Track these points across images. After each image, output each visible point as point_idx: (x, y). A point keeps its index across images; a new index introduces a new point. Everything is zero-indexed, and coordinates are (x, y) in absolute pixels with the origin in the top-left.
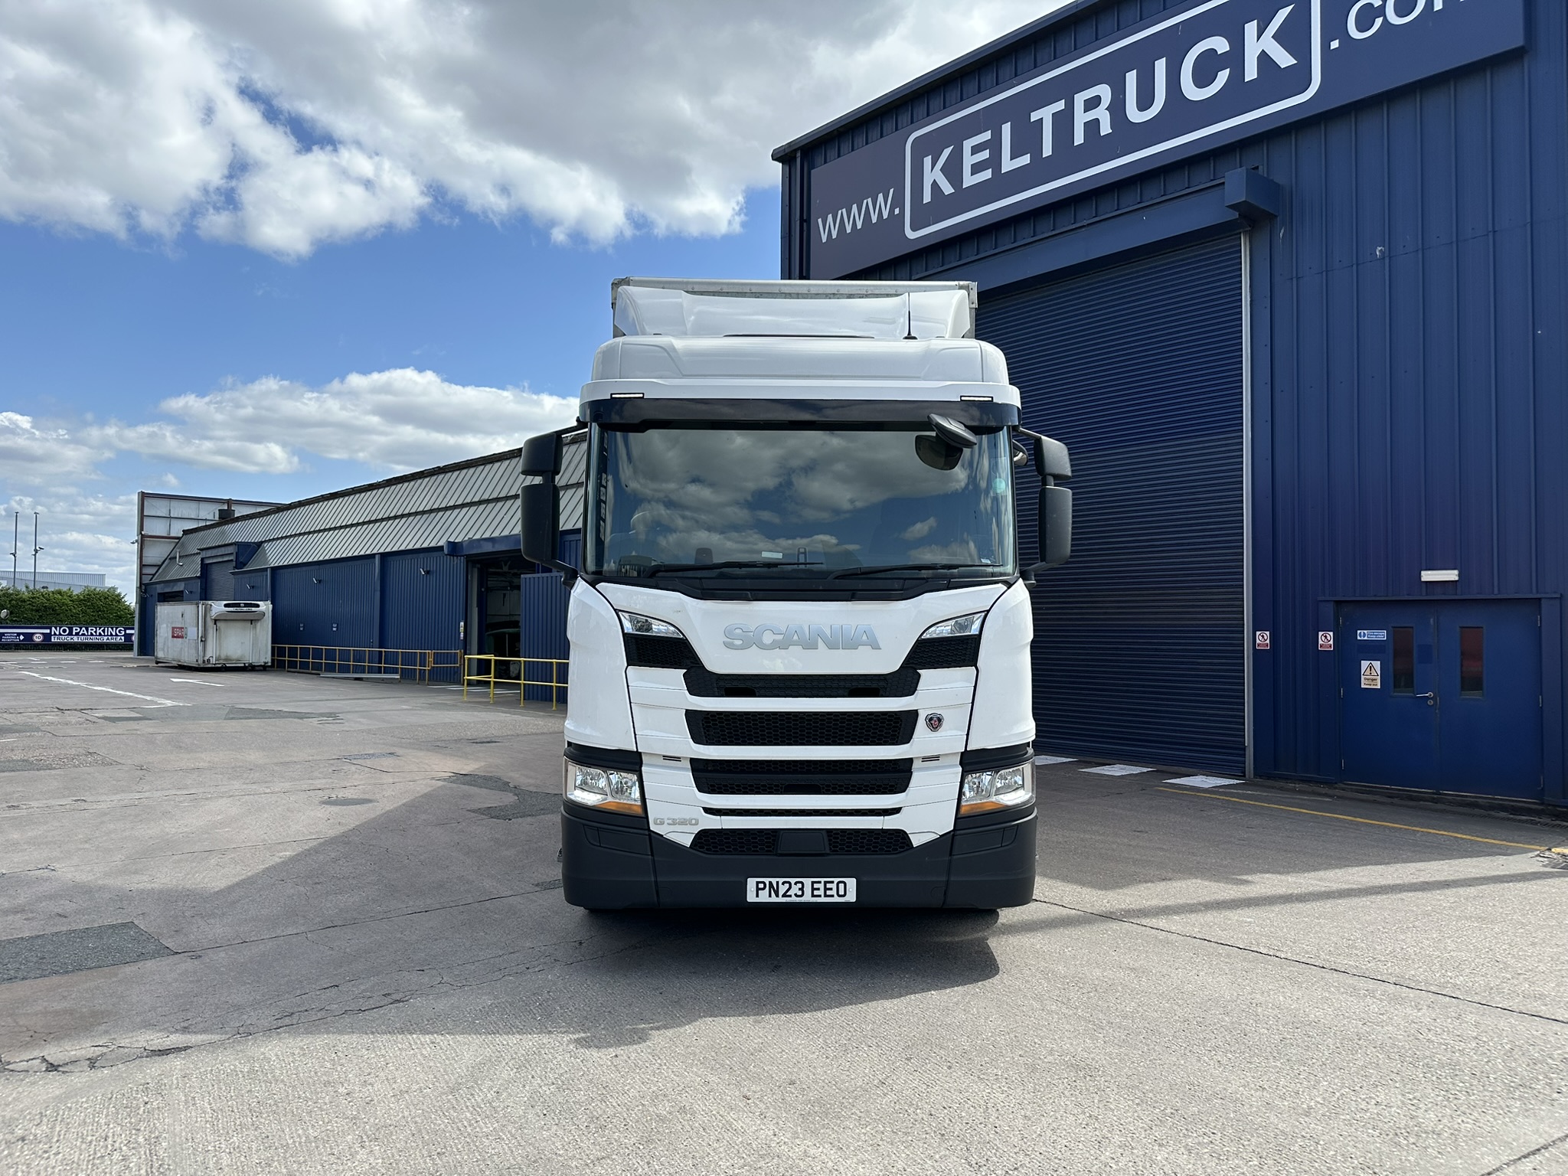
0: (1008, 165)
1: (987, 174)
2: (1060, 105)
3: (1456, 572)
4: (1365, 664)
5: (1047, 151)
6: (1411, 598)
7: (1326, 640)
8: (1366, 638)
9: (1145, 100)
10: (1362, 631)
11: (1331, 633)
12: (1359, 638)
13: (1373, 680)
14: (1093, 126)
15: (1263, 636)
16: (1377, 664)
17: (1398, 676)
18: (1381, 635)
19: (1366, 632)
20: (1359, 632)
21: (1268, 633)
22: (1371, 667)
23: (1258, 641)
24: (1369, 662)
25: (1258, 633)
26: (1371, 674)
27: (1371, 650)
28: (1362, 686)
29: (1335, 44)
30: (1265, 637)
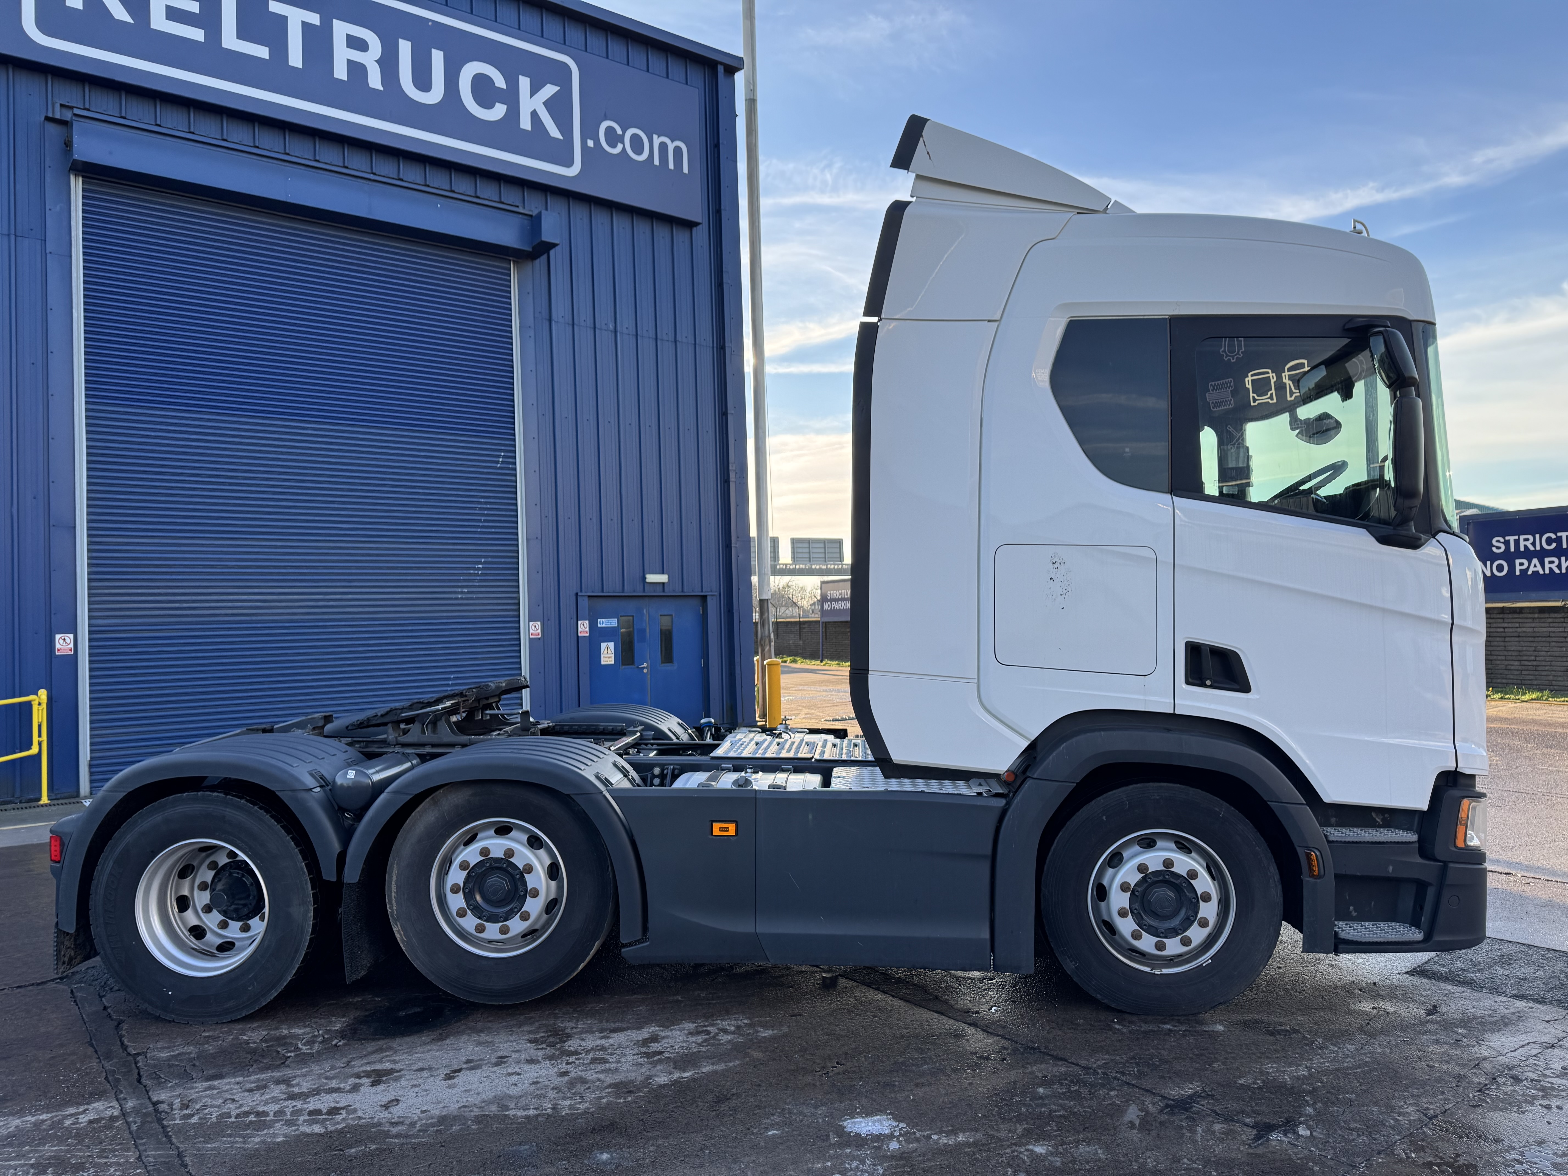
0: (230, 40)
1: (197, 34)
2: (314, 19)
3: (667, 576)
4: (603, 645)
5: (295, 58)
6: (637, 595)
7: (584, 627)
8: (604, 625)
9: (423, 82)
10: (601, 620)
11: (588, 622)
12: (599, 625)
13: (609, 657)
14: (357, 70)
15: (535, 626)
16: (611, 644)
17: (626, 654)
18: (612, 622)
19: (604, 620)
20: (599, 620)
21: (539, 623)
22: (607, 648)
23: (531, 631)
24: (605, 644)
25: (531, 623)
26: (608, 653)
27: (607, 634)
28: (603, 663)
29: (590, 143)
30: (537, 627)
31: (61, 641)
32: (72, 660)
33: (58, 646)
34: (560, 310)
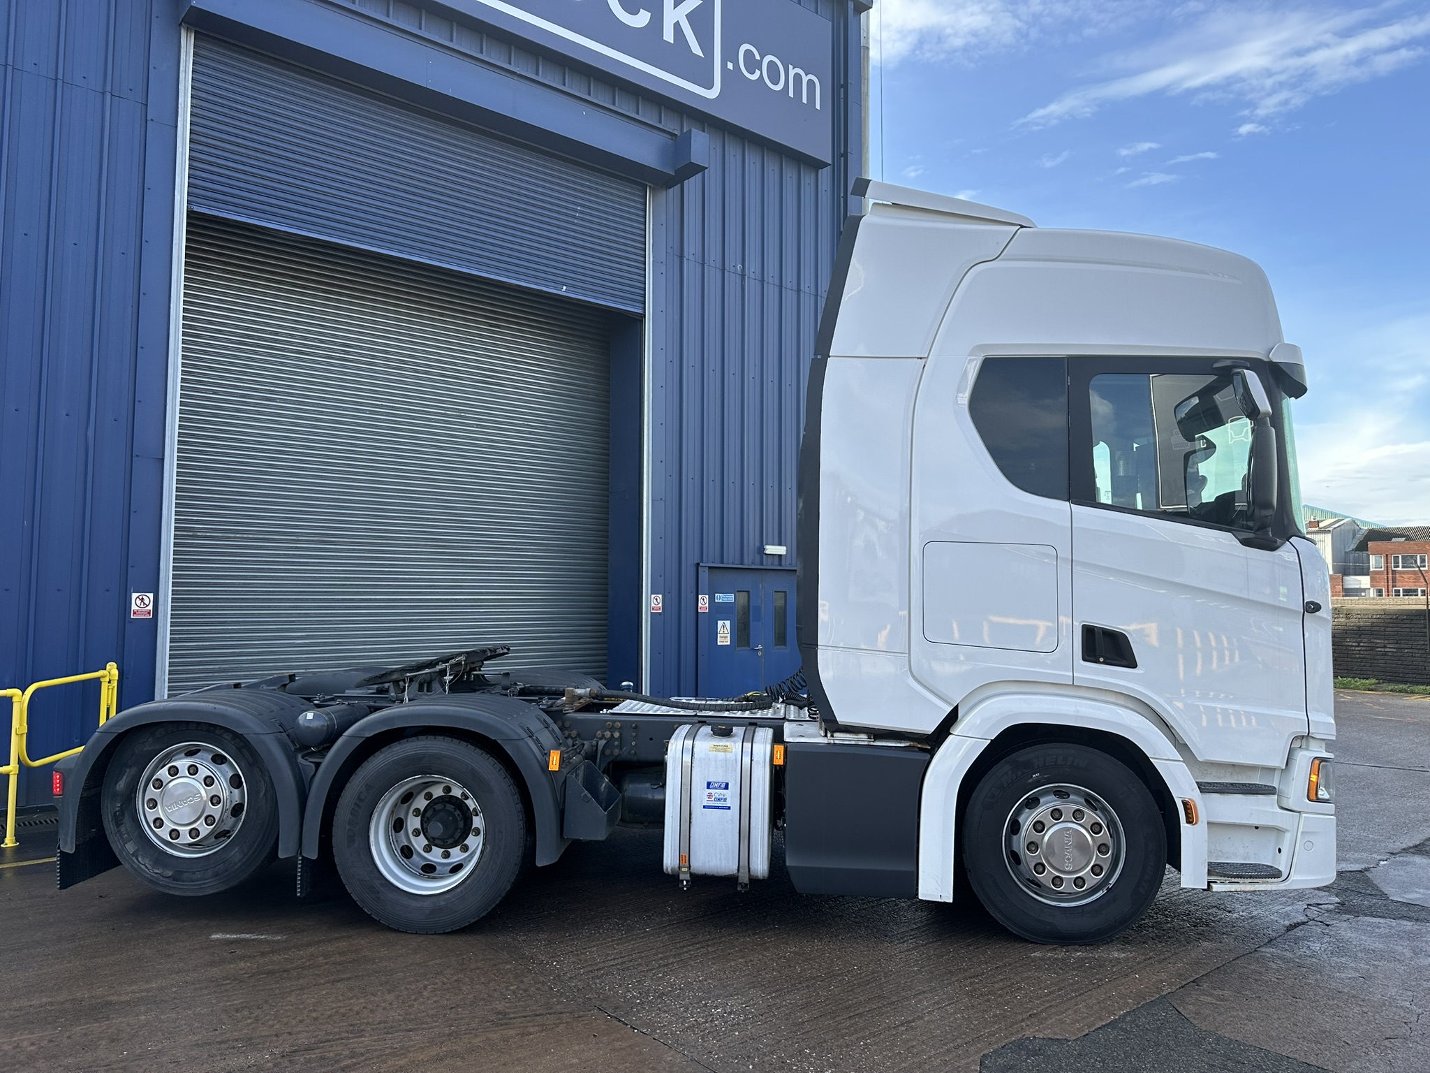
3: (784, 548)
4: (720, 623)
6: (753, 567)
8: (721, 601)
10: (718, 595)
11: (707, 596)
12: (716, 601)
13: (725, 638)
15: (657, 599)
16: (728, 623)
17: (742, 633)
18: (729, 598)
19: (721, 595)
20: (716, 595)
21: (660, 596)
22: (724, 626)
23: (653, 605)
24: (722, 622)
25: (653, 596)
26: (724, 633)
27: (725, 612)
28: (719, 643)
29: (730, 66)
30: (659, 601)
31: (139, 602)
32: (151, 625)
33: (134, 607)
34: (692, 247)
